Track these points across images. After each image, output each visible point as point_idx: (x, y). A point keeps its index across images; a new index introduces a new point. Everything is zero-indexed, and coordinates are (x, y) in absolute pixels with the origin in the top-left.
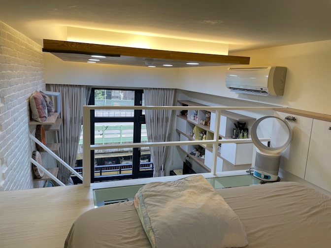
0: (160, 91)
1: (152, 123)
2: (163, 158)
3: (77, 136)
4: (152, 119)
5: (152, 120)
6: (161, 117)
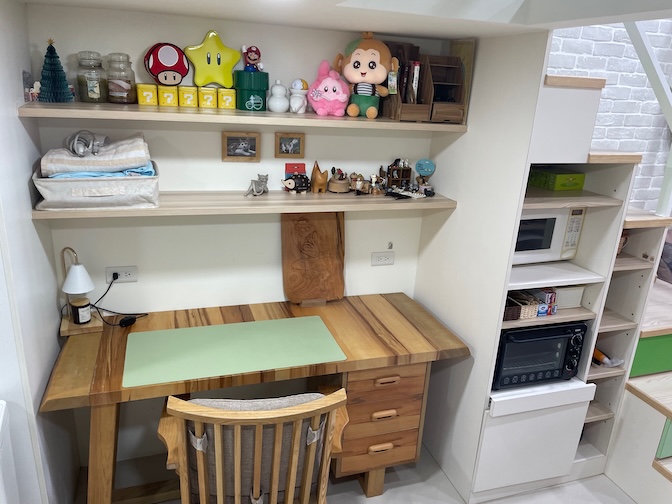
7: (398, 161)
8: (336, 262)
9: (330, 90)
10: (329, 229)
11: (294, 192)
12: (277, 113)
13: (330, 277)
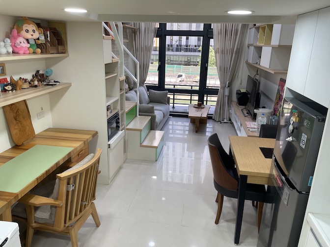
1: (220, 36)
4: (219, 31)
7: (38, 71)
8: (29, 121)
9: (22, 42)
10: (23, 107)
11: (11, 91)
12: (3, 55)
13: (29, 128)
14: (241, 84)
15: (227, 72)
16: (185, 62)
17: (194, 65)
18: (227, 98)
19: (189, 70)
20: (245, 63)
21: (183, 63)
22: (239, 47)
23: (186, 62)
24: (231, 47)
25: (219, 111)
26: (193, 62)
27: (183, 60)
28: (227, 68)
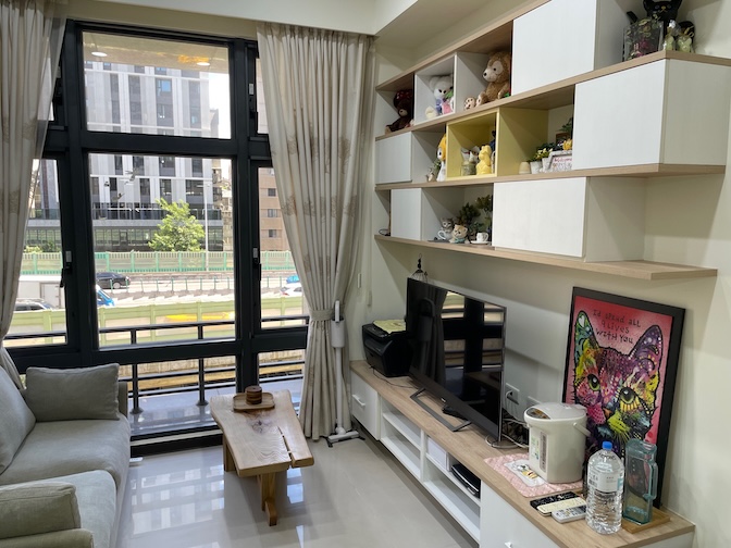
0: (317, 46)
1: (294, 156)
2: (336, 279)
3: (14, 187)
4: (291, 140)
5: (293, 146)
6: (323, 135)
14: (369, 305)
15: (329, 272)
16: (113, 242)
17: (137, 249)
18: (338, 354)
19: (129, 261)
20: (374, 241)
21: (108, 245)
22: (355, 194)
23: (117, 242)
24: (334, 194)
25: (317, 403)
26: (134, 242)
27: (108, 238)
28: (329, 259)
